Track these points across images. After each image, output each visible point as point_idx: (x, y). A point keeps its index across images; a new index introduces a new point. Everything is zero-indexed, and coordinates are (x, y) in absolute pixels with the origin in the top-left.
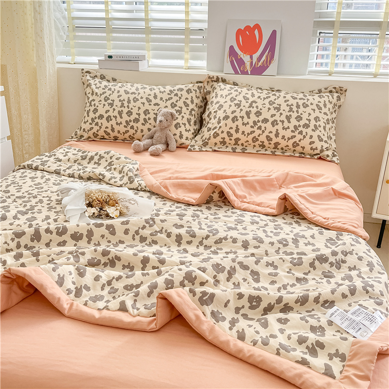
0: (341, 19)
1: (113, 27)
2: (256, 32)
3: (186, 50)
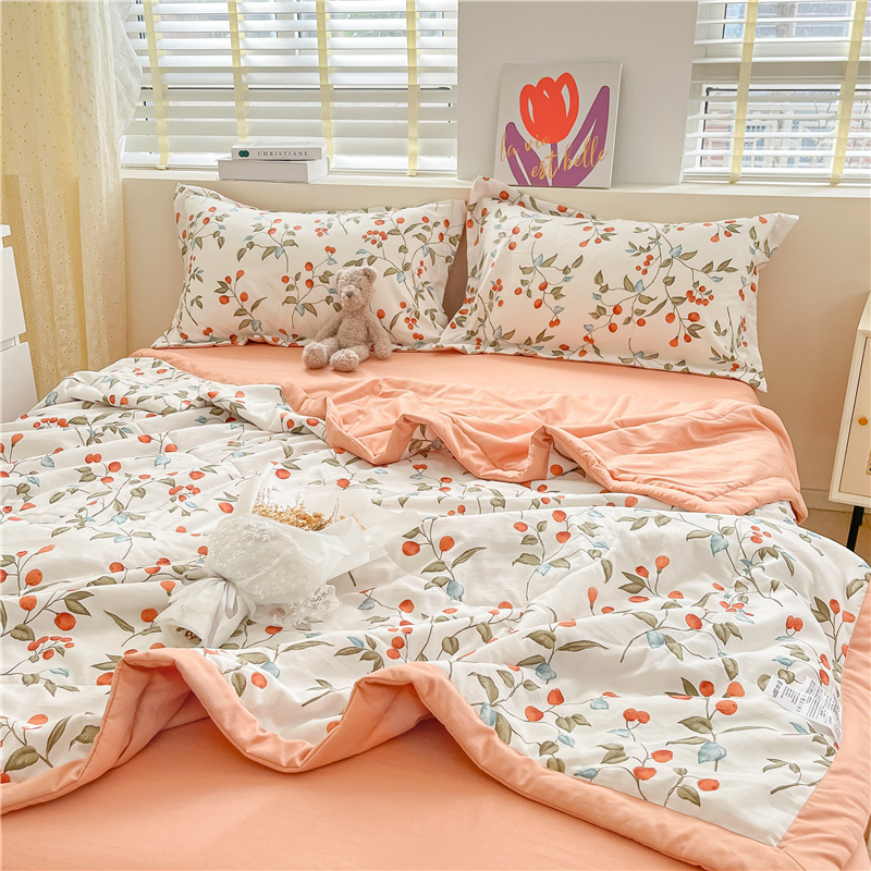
0: (755, 59)
1: (250, 86)
2: (565, 91)
3: (410, 135)
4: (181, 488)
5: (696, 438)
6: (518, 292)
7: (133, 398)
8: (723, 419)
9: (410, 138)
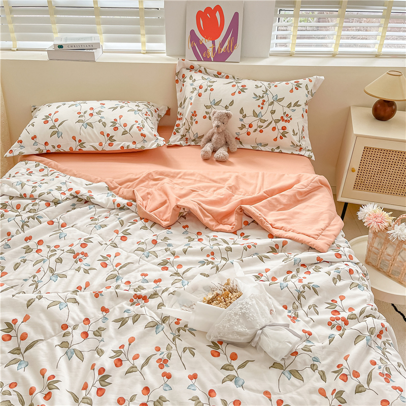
1: (56, 6)
2: (218, 14)
3: (142, 32)
4: (78, 254)
5: (299, 198)
6: (205, 117)
7: (36, 194)
8: (309, 187)
9: (142, 35)
